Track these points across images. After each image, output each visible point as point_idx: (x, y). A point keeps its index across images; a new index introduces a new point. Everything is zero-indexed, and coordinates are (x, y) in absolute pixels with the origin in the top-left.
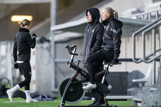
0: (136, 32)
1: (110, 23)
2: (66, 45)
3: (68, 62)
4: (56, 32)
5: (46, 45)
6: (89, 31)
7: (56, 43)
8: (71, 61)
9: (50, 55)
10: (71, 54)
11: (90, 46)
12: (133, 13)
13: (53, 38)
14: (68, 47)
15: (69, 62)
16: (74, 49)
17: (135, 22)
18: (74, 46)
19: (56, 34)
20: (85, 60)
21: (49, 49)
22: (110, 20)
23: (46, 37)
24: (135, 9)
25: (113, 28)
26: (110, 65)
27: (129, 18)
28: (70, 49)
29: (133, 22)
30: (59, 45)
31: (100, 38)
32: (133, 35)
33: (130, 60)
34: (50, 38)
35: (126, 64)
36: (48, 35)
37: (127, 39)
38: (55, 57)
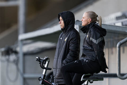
0: (122, 41)
1: (90, 31)
2: (37, 58)
3: (39, 78)
4: (25, 42)
5: (13, 57)
6: (62, 39)
7: (25, 54)
8: (42, 77)
9: (18, 69)
10: (44, 68)
11: (61, 57)
12: (118, 18)
13: (21, 49)
14: (39, 60)
15: (41, 77)
16: (47, 62)
17: (120, 30)
18: (47, 59)
19: (24, 44)
20: (57, 74)
21: (16, 62)
22: (91, 27)
23: (13, 47)
24: (119, 14)
25: (92, 38)
26: (90, 82)
27: (113, 24)
28: (42, 63)
29: (118, 29)
30: (28, 58)
31: (74, 47)
32: (118, 45)
33: (114, 76)
34: (18, 49)
35: (109, 80)
36: (15, 46)
37: (110, 50)
38: (24, 72)
